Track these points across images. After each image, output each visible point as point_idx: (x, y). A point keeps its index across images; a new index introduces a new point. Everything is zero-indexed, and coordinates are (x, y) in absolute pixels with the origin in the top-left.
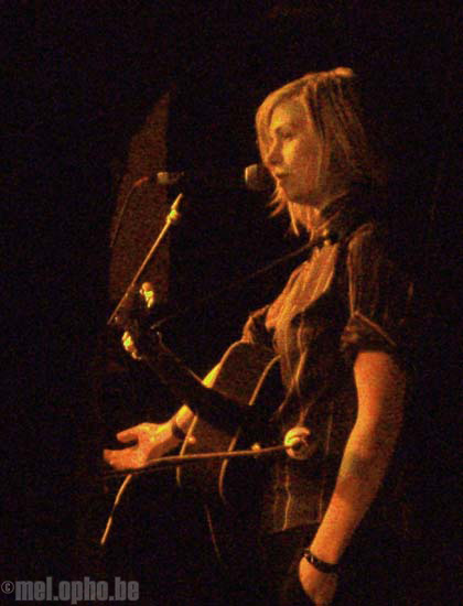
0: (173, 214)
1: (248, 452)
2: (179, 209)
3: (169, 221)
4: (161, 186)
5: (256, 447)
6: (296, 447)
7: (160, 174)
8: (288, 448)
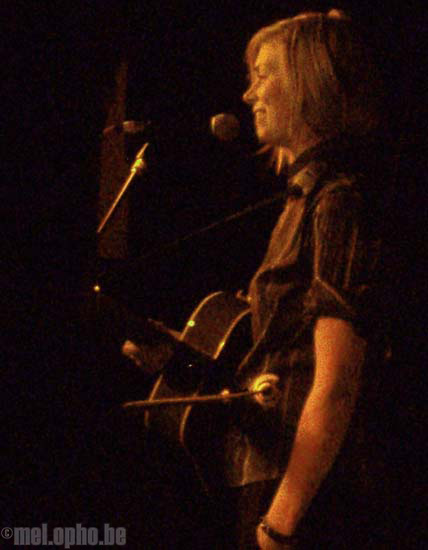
0: (139, 162)
1: (214, 397)
2: (145, 157)
3: (134, 170)
4: (127, 135)
5: (226, 393)
6: (265, 392)
7: (126, 123)
8: (257, 393)
